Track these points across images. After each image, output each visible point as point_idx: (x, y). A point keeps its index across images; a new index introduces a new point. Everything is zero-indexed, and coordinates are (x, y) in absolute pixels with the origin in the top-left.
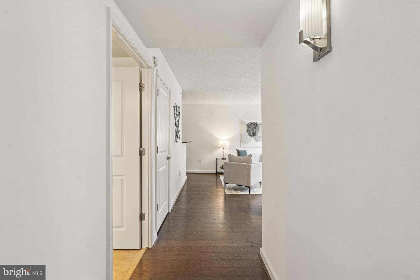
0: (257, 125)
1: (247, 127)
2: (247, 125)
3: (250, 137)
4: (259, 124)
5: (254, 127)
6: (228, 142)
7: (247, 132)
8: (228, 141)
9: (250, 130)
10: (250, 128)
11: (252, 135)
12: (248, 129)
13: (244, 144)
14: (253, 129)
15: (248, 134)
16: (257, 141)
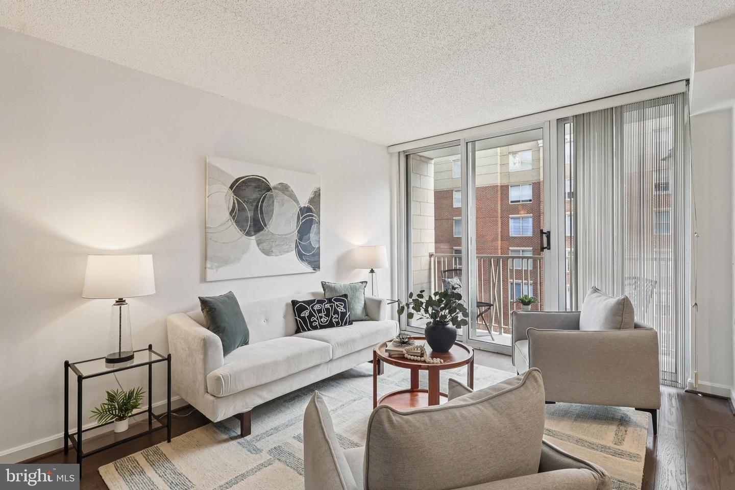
0: (269, 189)
1: (231, 192)
2: (231, 187)
3: (245, 237)
4: (275, 188)
5: (255, 195)
6: (147, 260)
7: (231, 213)
8: (151, 256)
9: (241, 209)
10: (244, 197)
11: (252, 229)
12: (234, 203)
13: (218, 267)
14: (255, 204)
15: (237, 222)
16: (267, 252)
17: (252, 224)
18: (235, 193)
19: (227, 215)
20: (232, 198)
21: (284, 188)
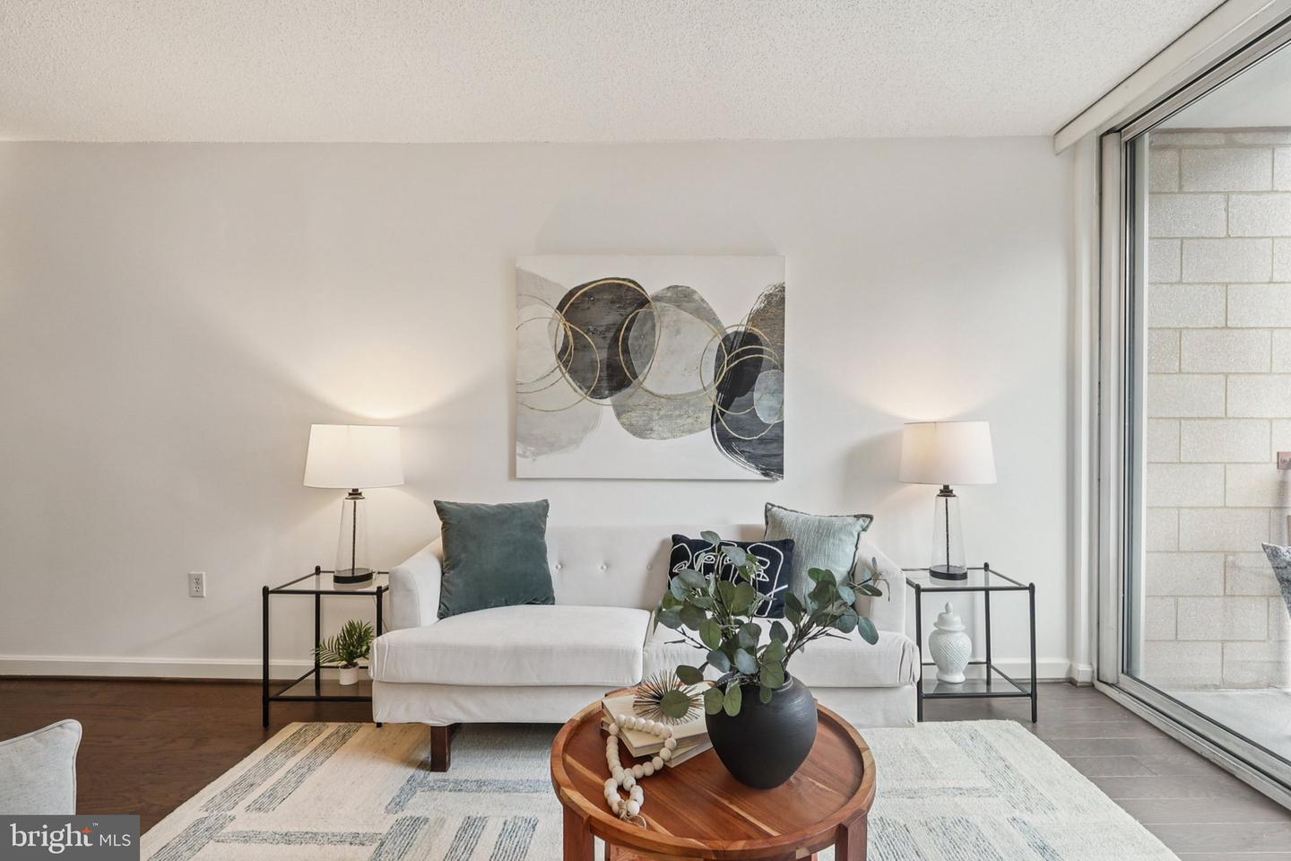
0: (642, 301)
1: (559, 316)
2: (560, 308)
3: (590, 404)
4: (657, 298)
5: (611, 317)
7: (559, 356)
9: (582, 346)
10: (587, 324)
11: (604, 384)
12: (566, 336)
13: (536, 454)
14: (610, 335)
15: (573, 372)
16: (639, 431)
17: (605, 374)
18: (568, 317)
19: (552, 360)
20: (562, 326)
21: (681, 297)
